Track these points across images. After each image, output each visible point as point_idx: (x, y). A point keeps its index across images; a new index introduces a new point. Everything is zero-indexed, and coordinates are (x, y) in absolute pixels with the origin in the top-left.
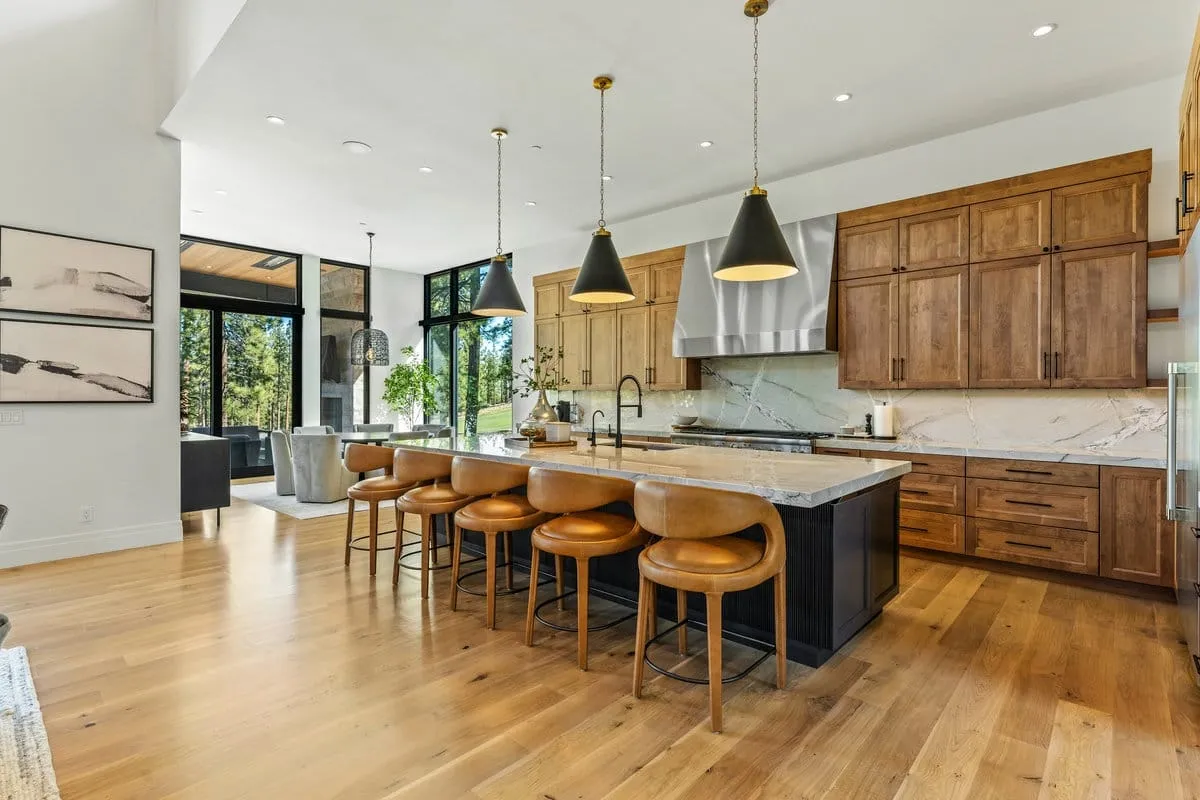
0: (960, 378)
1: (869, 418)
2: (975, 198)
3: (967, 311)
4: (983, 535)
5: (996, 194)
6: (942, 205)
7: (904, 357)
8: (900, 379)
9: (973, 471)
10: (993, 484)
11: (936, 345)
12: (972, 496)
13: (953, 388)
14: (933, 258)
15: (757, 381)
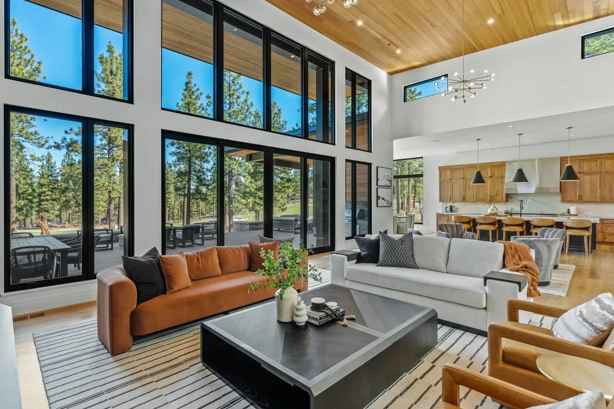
0: (598, 199)
1: (568, 210)
2: (602, 156)
3: (601, 184)
4: (607, 237)
5: (609, 156)
6: (594, 157)
7: (582, 194)
8: (580, 200)
9: (605, 222)
10: (611, 225)
11: (591, 192)
12: (604, 228)
13: (596, 202)
14: (591, 170)
15: (529, 200)
